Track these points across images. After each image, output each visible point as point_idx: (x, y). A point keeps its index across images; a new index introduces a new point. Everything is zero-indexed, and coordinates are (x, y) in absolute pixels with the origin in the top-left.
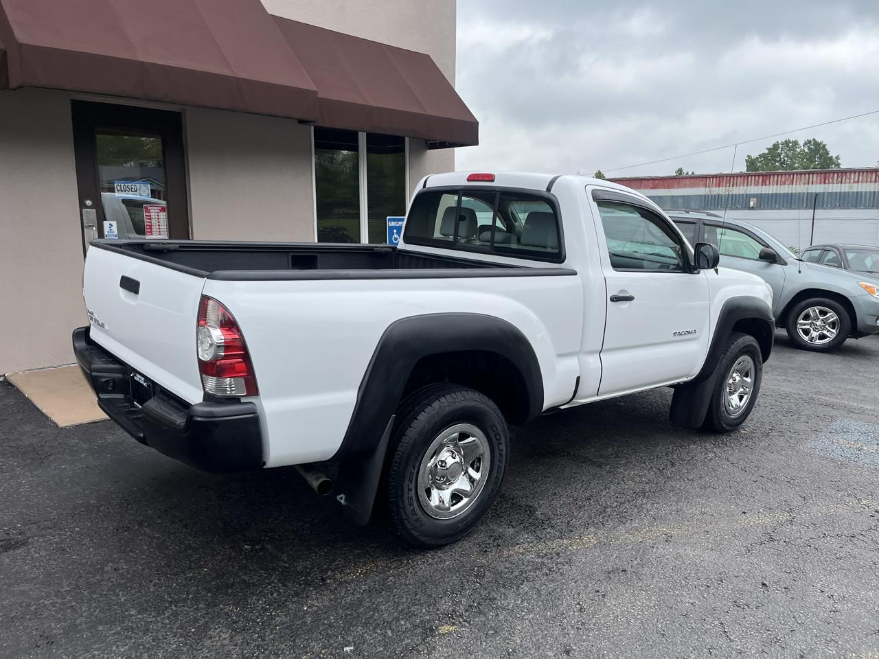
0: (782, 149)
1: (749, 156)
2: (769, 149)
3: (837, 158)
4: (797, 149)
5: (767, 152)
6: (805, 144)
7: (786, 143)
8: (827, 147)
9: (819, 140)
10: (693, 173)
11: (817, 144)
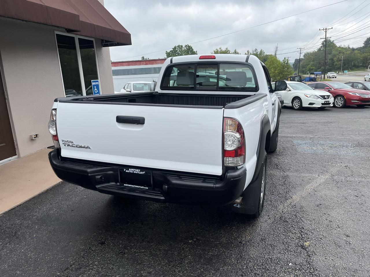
0: (177, 48)
1: (166, 51)
2: (173, 49)
3: (196, 52)
4: (183, 49)
5: (172, 50)
6: (185, 46)
7: (179, 46)
8: (192, 48)
9: (190, 45)
10: (148, 59)
11: (189, 47)
